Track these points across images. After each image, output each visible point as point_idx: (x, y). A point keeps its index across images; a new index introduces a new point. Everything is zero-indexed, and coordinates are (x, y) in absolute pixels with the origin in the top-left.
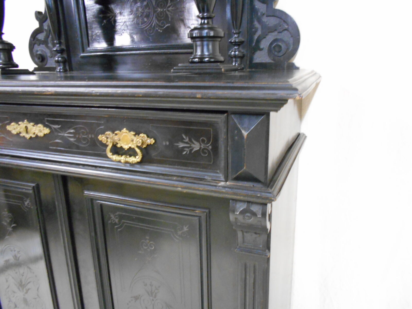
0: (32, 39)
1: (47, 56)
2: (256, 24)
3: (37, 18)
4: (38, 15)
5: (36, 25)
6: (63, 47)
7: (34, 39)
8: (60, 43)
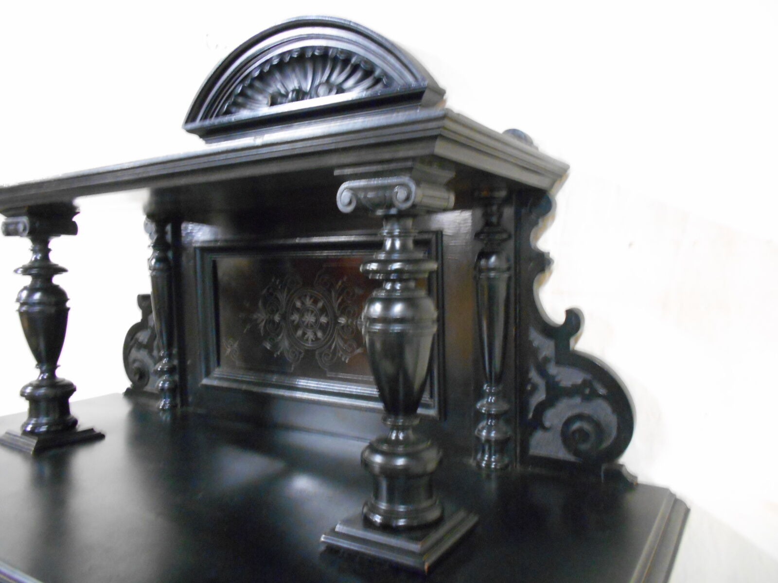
0: (129, 340)
1: (148, 371)
2: (533, 375)
3: (140, 305)
4: (143, 300)
5: (136, 316)
6: (176, 362)
7: (132, 339)
8: (170, 356)
